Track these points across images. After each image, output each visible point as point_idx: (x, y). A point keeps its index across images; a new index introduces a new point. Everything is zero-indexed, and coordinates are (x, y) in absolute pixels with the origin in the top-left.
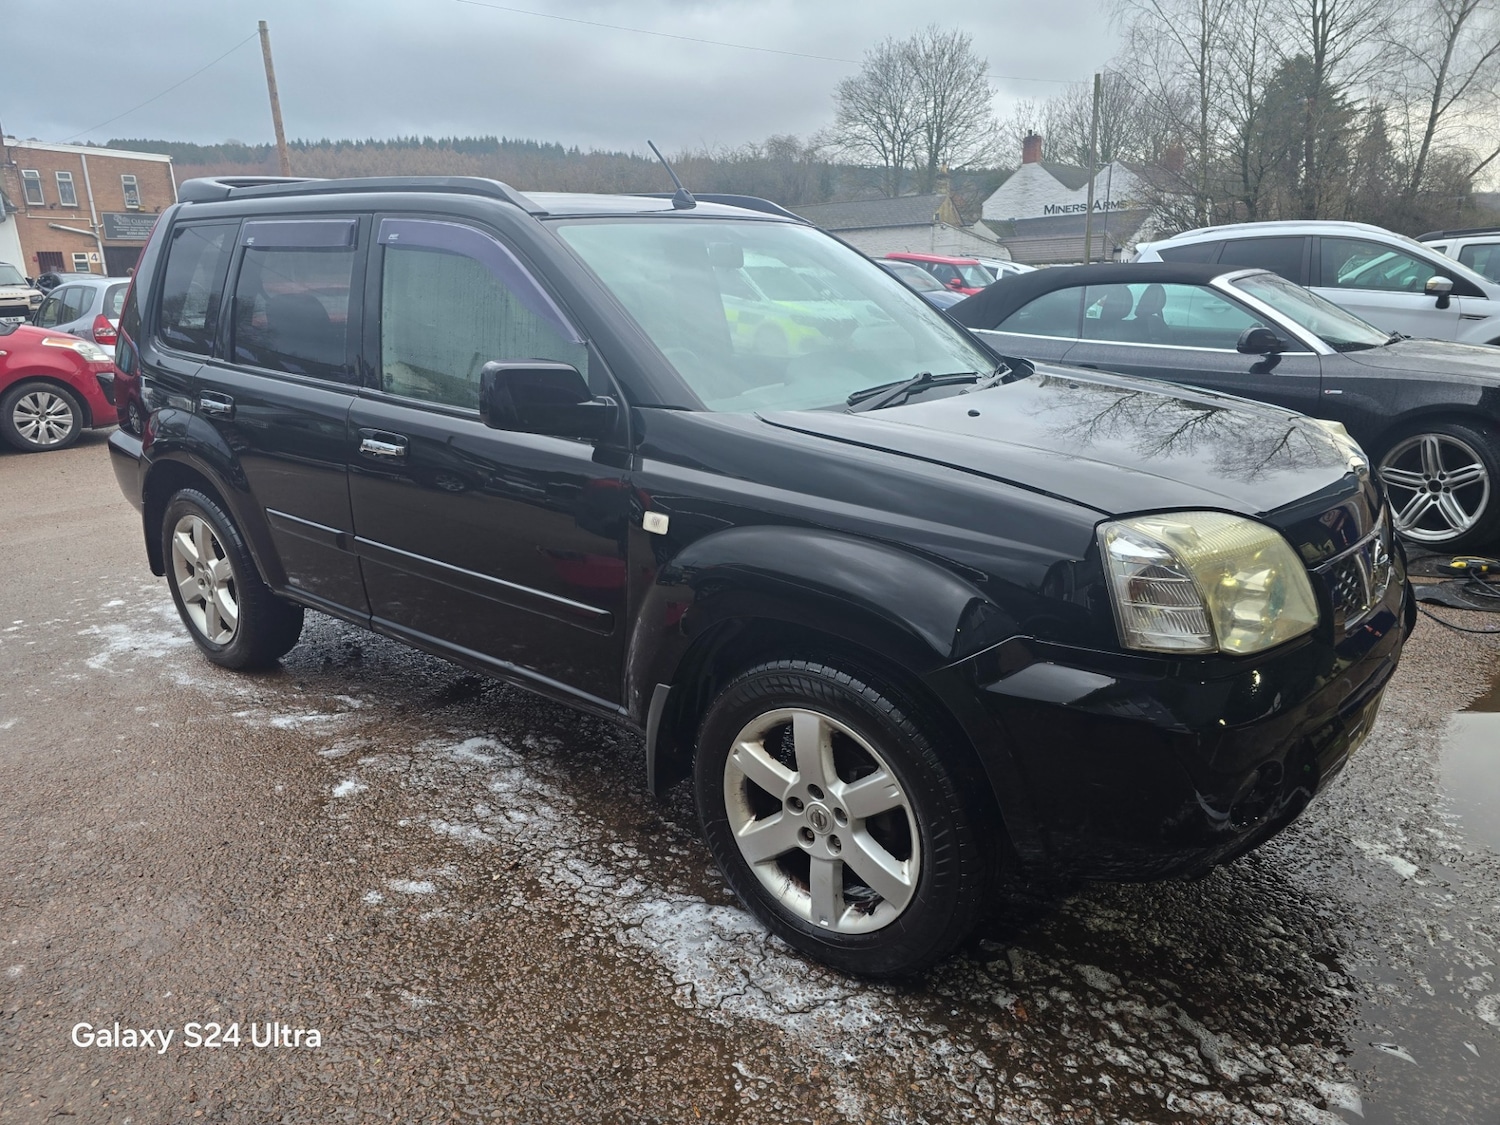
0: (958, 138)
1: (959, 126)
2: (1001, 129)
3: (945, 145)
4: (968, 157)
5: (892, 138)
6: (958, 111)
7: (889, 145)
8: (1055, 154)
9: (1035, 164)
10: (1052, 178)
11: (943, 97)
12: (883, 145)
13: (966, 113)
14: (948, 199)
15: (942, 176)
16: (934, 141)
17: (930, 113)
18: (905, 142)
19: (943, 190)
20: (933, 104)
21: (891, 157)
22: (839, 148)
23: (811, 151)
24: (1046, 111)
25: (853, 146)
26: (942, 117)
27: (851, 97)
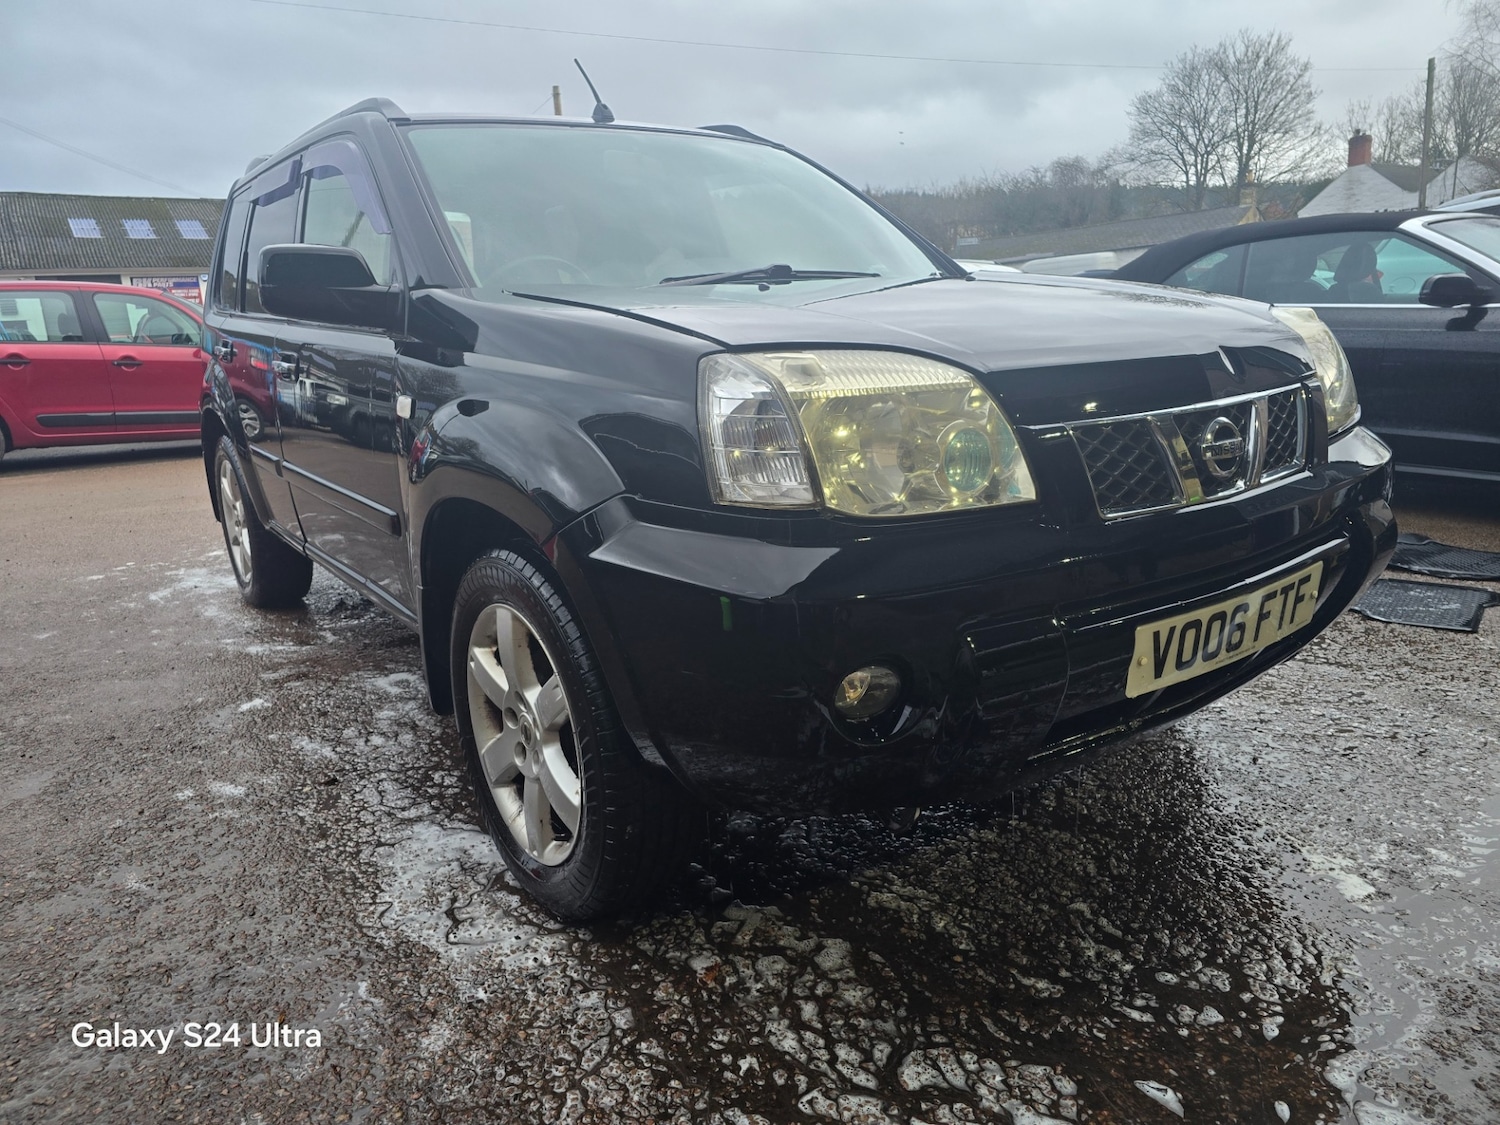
0: (1273, 145)
1: (1275, 133)
2: (1326, 131)
3: (1258, 153)
4: (1285, 164)
5: (1195, 151)
6: (1275, 116)
7: (1190, 159)
8: (1397, 157)
9: (1362, 166)
10: (1384, 180)
11: (1256, 103)
12: (1183, 159)
13: (1283, 118)
14: (1254, 207)
15: (1251, 184)
16: (1245, 151)
17: (1241, 121)
18: (1209, 153)
19: (1248, 200)
20: (1243, 111)
21: (1192, 170)
22: (1133, 166)
23: (1101, 171)
24: (1385, 110)
25: (1149, 161)
26: (1254, 124)
27: (1147, 112)
